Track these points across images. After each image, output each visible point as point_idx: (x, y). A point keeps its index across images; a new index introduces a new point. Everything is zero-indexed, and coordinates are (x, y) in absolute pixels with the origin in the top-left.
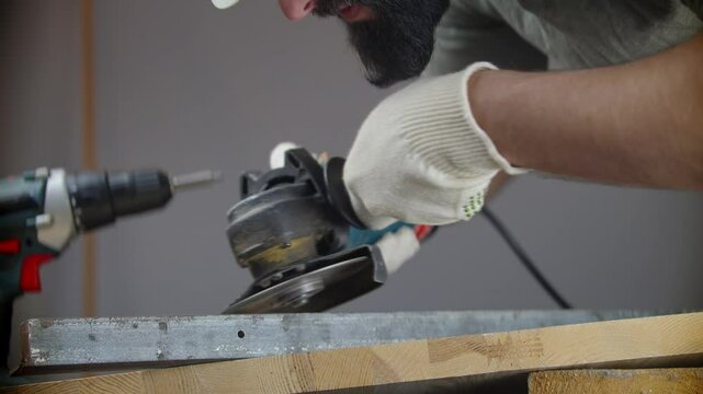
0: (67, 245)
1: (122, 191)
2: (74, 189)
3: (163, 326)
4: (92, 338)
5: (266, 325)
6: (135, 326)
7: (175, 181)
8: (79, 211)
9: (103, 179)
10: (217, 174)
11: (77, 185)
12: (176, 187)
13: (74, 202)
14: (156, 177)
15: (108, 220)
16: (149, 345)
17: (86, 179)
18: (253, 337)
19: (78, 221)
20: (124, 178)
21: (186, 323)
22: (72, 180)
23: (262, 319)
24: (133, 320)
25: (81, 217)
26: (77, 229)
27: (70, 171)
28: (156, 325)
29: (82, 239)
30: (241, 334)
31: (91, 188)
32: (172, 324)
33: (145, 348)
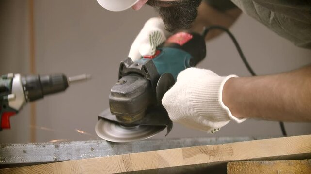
0: (22, 108)
1: (46, 84)
2: (25, 83)
3: (57, 146)
4: (25, 152)
5: (103, 145)
6: (44, 147)
7: (70, 79)
8: (27, 93)
9: (38, 78)
10: (89, 76)
11: (26, 81)
12: (70, 82)
13: (25, 88)
14: (61, 77)
15: (40, 97)
16: (50, 155)
17: (30, 79)
18: (97, 151)
19: (27, 97)
20: (47, 78)
21: (67, 145)
22: (24, 79)
23: (102, 142)
24: (43, 144)
25: (28, 95)
26: (26, 101)
27: (23, 75)
28: (53, 146)
29: (29, 105)
30: (92, 149)
31: (32, 82)
32: (61, 145)
33: (48, 156)
